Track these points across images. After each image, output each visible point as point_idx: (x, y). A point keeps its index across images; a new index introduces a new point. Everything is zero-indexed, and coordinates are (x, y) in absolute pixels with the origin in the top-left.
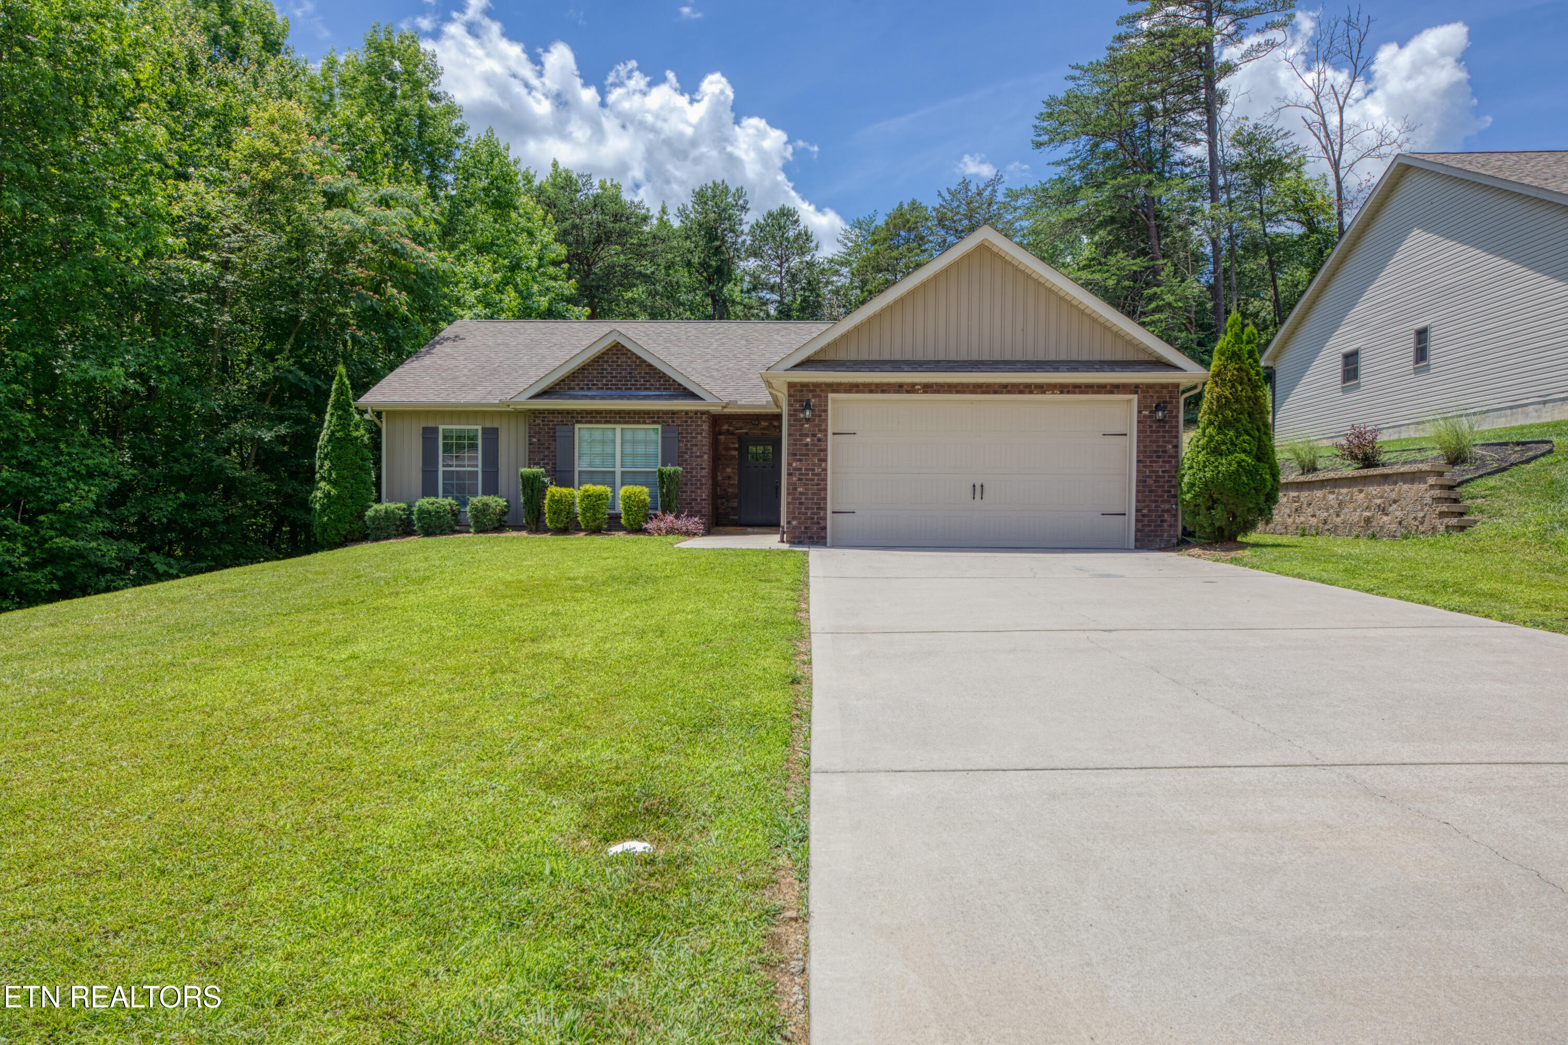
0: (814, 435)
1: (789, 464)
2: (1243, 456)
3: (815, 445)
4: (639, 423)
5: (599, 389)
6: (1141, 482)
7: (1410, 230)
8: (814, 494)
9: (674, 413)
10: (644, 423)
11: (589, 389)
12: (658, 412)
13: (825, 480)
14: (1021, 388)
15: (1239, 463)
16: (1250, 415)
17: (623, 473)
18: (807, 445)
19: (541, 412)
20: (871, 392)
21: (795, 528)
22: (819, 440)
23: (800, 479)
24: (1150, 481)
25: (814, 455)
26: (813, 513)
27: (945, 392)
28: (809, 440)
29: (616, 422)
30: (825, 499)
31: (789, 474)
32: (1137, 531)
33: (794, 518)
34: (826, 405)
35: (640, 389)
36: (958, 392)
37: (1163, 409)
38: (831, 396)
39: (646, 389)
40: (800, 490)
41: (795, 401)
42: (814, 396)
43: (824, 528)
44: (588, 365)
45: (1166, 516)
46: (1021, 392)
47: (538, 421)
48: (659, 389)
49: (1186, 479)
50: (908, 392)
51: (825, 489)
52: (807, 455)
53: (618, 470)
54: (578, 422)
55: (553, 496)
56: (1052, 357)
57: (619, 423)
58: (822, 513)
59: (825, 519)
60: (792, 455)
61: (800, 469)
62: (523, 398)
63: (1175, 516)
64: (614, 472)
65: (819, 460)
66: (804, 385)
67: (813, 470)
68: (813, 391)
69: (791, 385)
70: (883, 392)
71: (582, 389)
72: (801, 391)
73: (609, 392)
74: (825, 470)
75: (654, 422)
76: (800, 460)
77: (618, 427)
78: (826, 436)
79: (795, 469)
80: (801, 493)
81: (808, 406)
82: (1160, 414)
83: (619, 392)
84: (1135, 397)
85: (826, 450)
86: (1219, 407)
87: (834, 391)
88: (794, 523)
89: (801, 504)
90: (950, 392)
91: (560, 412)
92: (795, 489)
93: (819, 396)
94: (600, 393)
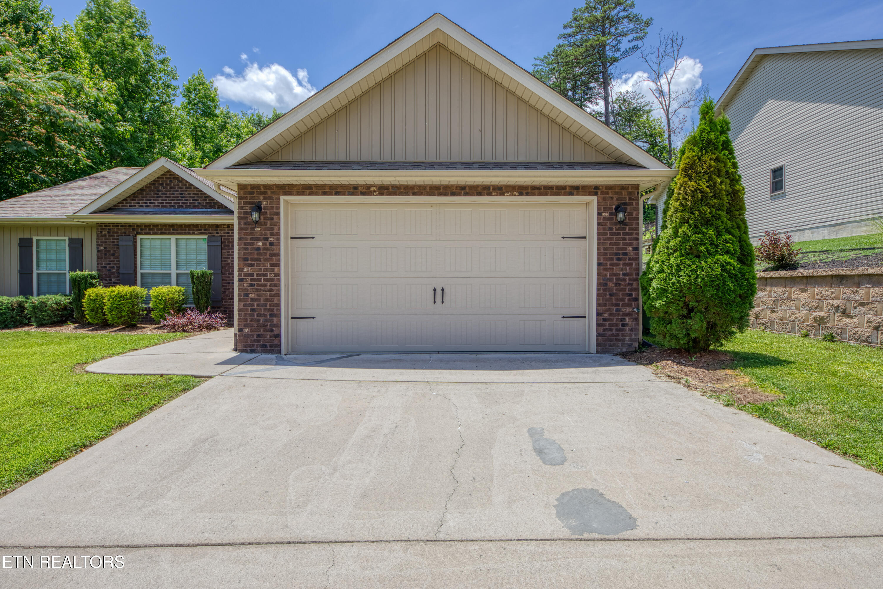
0: (266, 239)
1: (240, 270)
2: (726, 258)
3: (267, 249)
4: (189, 234)
5: (155, 206)
6: (602, 285)
7: (765, 101)
8: (266, 300)
9: (217, 226)
10: (194, 234)
11: (147, 206)
12: (205, 225)
13: (278, 285)
14: (480, 190)
15: (723, 267)
16: (729, 211)
17: (178, 274)
18: (258, 249)
19: (107, 225)
20: (325, 194)
21: (246, 335)
22: (271, 244)
23: (251, 285)
24: (611, 285)
25: (266, 260)
26: (266, 321)
27: (401, 194)
28: (260, 244)
29: (169, 234)
30: (279, 305)
31: (240, 280)
32: (599, 335)
33: (246, 326)
34: (279, 208)
35: (190, 207)
36: (414, 194)
37: (625, 211)
38: (283, 198)
39: (194, 207)
40: (252, 296)
41: (246, 203)
42: (265, 199)
43: (278, 336)
44: (146, 187)
45: (628, 320)
46: (479, 194)
47: (104, 233)
48: (205, 207)
49: (655, 284)
50: (363, 194)
51: (279, 295)
52: (259, 260)
53: (174, 272)
54: (140, 233)
55: (90, 296)
56: (511, 159)
57: (173, 234)
58: (275, 320)
59: (278, 326)
60: (243, 259)
61: (252, 275)
62: (85, 213)
63: (637, 319)
64: (170, 274)
65: (272, 265)
66: (255, 187)
67: (266, 275)
68: (265, 193)
69: (241, 187)
70: (338, 194)
71: (141, 206)
72: (252, 193)
73: (164, 209)
74: (278, 275)
75: (202, 234)
76: (252, 265)
77: (173, 238)
78: (279, 240)
79: (246, 275)
80: (253, 300)
81: (258, 208)
82: (621, 216)
83: (172, 209)
84: (595, 198)
85: (278, 255)
86: (695, 203)
87: (286, 193)
88: (246, 330)
89: (253, 310)
90: (407, 194)
91: (123, 225)
92: (247, 295)
93: (271, 198)
94: (156, 209)
